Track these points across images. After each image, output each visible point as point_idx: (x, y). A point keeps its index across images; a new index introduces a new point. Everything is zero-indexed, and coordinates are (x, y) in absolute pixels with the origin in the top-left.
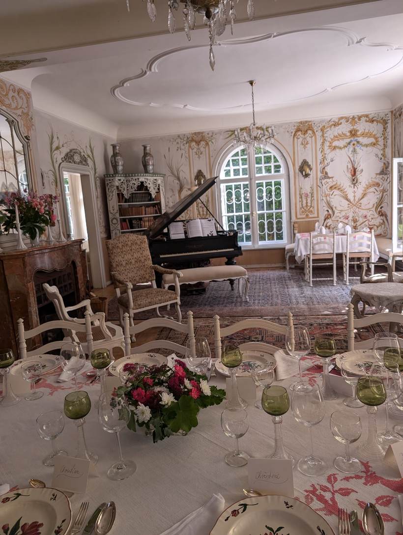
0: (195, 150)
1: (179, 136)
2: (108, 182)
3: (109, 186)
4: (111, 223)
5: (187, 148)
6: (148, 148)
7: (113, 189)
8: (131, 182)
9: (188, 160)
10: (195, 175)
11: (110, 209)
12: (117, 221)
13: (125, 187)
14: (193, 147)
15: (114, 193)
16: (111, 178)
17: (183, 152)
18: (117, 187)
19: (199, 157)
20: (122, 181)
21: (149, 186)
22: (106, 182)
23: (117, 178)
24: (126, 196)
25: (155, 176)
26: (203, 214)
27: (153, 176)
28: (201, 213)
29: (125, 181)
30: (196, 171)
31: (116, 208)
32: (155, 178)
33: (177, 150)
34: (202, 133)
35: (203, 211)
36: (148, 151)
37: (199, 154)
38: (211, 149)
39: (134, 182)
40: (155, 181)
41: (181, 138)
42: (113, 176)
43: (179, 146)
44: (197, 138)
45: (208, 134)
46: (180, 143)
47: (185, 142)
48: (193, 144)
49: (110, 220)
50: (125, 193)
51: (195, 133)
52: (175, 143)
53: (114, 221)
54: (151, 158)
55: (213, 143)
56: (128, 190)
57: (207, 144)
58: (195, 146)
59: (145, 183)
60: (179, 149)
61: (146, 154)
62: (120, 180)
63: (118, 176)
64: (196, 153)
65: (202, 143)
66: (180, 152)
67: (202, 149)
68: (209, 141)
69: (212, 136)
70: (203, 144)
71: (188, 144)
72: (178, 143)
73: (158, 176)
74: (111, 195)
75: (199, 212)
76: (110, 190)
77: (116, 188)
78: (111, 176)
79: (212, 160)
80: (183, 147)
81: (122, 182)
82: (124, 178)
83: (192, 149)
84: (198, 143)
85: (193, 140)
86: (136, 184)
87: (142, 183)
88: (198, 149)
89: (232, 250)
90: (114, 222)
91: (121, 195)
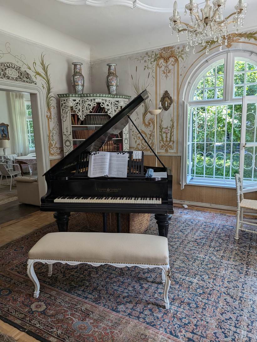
0: (163, 68)
1: (147, 54)
2: (63, 102)
3: (63, 107)
4: (64, 145)
5: (154, 66)
6: (113, 68)
7: (67, 110)
8: (87, 103)
9: (154, 80)
10: (161, 96)
11: (64, 130)
12: (70, 143)
13: (81, 108)
14: (161, 65)
15: (68, 114)
16: (65, 99)
17: (150, 71)
18: (72, 107)
19: (167, 77)
20: (77, 101)
21: (106, 107)
22: (61, 103)
23: (71, 99)
24: (82, 118)
25: (117, 98)
26: (167, 141)
27: (114, 98)
28: (165, 139)
29: (81, 102)
30: (162, 93)
31: (70, 130)
32: (117, 99)
33: (145, 69)
34: (172, 47)
35: (167, 137)
36: (112, 71)
37: (167, 72)
38: (181, 65)
39: (89, 103)
40: (117, 103)
41: (149, 56)
42: (66, 97)
43: (146, 64)
44: (165, 55)
45: (178, 48)
46: (147, 61)
47: (153, 60)
48: (162, 61)
49: (64, 141)
50: (80, 114)
51: (164, 48)
52: (142, 61)
53: (68, 143)
54: (115, 78)
55: (183, 58)
56: (83, 111)
57: (177, 60)
58: (163, 63)
59: (102, 104)
60: (146, 68)
61: (110, 74)
62: (75, 100)
63: (72, 96)
64: (164, 72)
65: (172, 59)
66: (147, 71)
67: (171, 67)
68: (179, 57)
69: (182, 51)
70: (172, 61)
71: (155, 62)
72: (145, 61)
73: (120, 98)
74: (65, 115)
75: (162, 138)
76: (64, 111)
77: (70, 108)
78: (65, 95)
79: (181, 79)
80: (150, 66)
81: (78, 103)
82: (79, 99)
83: (160, 67)
84: (166, 60)
85: (161, 57)
86: (92, 105)
87: (99, 104)
88: (167, 67)
89: (159, 202)
90: (67, 145)
91: (76, 116)
